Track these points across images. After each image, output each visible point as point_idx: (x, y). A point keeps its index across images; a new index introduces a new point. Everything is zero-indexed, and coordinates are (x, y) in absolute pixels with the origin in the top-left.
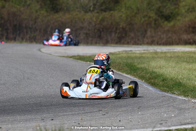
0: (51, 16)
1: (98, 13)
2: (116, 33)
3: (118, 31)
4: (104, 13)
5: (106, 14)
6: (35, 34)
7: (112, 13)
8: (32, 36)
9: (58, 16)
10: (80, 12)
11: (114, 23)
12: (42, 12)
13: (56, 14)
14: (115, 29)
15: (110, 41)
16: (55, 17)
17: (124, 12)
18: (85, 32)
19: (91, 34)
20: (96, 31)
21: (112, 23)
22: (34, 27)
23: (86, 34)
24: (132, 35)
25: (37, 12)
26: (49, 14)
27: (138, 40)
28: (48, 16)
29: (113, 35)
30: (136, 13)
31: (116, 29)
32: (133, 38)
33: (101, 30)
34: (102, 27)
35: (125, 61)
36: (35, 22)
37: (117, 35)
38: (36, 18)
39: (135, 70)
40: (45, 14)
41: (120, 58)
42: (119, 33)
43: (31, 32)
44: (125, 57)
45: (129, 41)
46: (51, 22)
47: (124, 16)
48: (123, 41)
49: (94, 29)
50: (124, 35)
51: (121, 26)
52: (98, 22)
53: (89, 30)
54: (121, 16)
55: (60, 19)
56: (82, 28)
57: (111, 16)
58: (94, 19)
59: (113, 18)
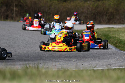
0: (61, 4)
1: (93, 2)
2: (106, 16)
3: (108, 15)
4: (98, 2)
5: (100, 3)
6: (49, 17)
7: (104, 2)
8: (47, 18)
9: (65, 4)
10: (81, 1)
11: (105, 9)
12: (54, 1)
13: (64, 3)
14: (105, 13)
15: (102, 22)
16: (63, 5)
17: (113, 1)
18: (85, 15)
19: (89, 17)
20: (92, 14)
21: (103, 9)
22: (49, 11)
23: (85, 17)
24: (118, 17)
25: (51, 1)
26: (59, 3)
27: (122, 20)
28: (58, 4)
29: (104, 17)
30: (121, 2)
31: (107, 13)
32: (118, 20)
33: (96, 14)
34: (97, 12)
35: (104, 33)
36: (50, 9)
37: (107, 17)
38: (51, 6)
39: (108, 38)
40: (57, 3)
41: (102, 31)
42: (108, 16)
43: (47, 15)
44: (106, 31)
45: (116, 21)
46: (61, 8)
47: (112, 4)
48: (111, 22)
49: (91, 13)
50: (112, 17)
51: (110, 11)
52: (94, 8)
53: (87, 14)
54: (110, 4)
55: (67, 6)
56: (82, 13)
57: (103, 4)
58: (91, 6)
59: (104, 6)
